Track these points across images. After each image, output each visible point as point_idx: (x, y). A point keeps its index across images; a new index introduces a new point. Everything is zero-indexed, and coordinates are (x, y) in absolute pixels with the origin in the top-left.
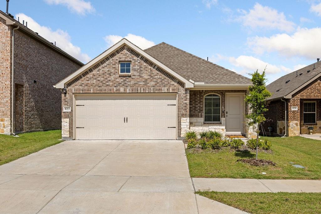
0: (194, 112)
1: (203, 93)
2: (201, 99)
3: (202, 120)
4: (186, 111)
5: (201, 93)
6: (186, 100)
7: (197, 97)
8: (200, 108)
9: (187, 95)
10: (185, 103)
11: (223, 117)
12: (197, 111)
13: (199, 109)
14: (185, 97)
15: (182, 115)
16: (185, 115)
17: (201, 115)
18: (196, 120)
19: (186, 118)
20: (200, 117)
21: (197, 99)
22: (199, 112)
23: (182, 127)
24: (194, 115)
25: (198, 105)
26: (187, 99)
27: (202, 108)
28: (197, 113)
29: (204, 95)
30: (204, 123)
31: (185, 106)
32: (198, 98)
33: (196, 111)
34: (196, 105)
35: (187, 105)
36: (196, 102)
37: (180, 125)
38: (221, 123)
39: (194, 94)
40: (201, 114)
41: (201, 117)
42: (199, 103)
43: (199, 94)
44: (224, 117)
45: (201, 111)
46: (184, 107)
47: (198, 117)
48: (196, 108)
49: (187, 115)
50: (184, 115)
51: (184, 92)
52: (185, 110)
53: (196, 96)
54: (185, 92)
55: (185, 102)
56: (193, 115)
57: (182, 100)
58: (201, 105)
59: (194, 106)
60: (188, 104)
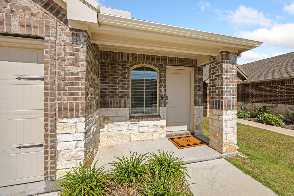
0: (112, 97)
1: (129, 62)
2: (126, 73)
3: (126, 111)
4: (75, 99)
5: (125, 62)
6: (73, 65)
7: (119, 70)
8: (123, 89)
9: (77, 50)
10: (72, 74)
11: (163, 105)
12: (118, 95)
13: (122, 92)
14: (73, 55)
15: (60, 110)
16: (71, 110)
17: (125, 103)
18: (115, 112)
19: (76, 120)
20: (122, 107)
21: (117, 73)
22: (122, 97)
23: (60, 146)
24: (111, 103)
25: (119, 84)
26: (76, 59)
27: (126, 89)
28: (116, 98)
29: (130, 66)
30: (131, 117)
31: (72, 84)
32: (120, 72)
33: (116, 95)
34: (115, 83)
35: (77, 79)
36: (115, 78)
37: (55, 141)
38: (159, 116)
39: (112, 64)
40: (125, 100)
41: (125, 107)
42: (122, 81)
43: (121, 64)
44: (165, 106)
45: (125, 95)
46: (66, 84)
47: (120, 107)
48: (115, 89)
49: (77, 110)
50: (66, 109)
51: (69, 39)
52: (72, 94)
53: (115, 67)
54: (73, 39)
55: (72, 69)
56: (108, 104)
57: (60, 63)
58: (125, 84)
59: (112, 86)
60: (80, 76)
